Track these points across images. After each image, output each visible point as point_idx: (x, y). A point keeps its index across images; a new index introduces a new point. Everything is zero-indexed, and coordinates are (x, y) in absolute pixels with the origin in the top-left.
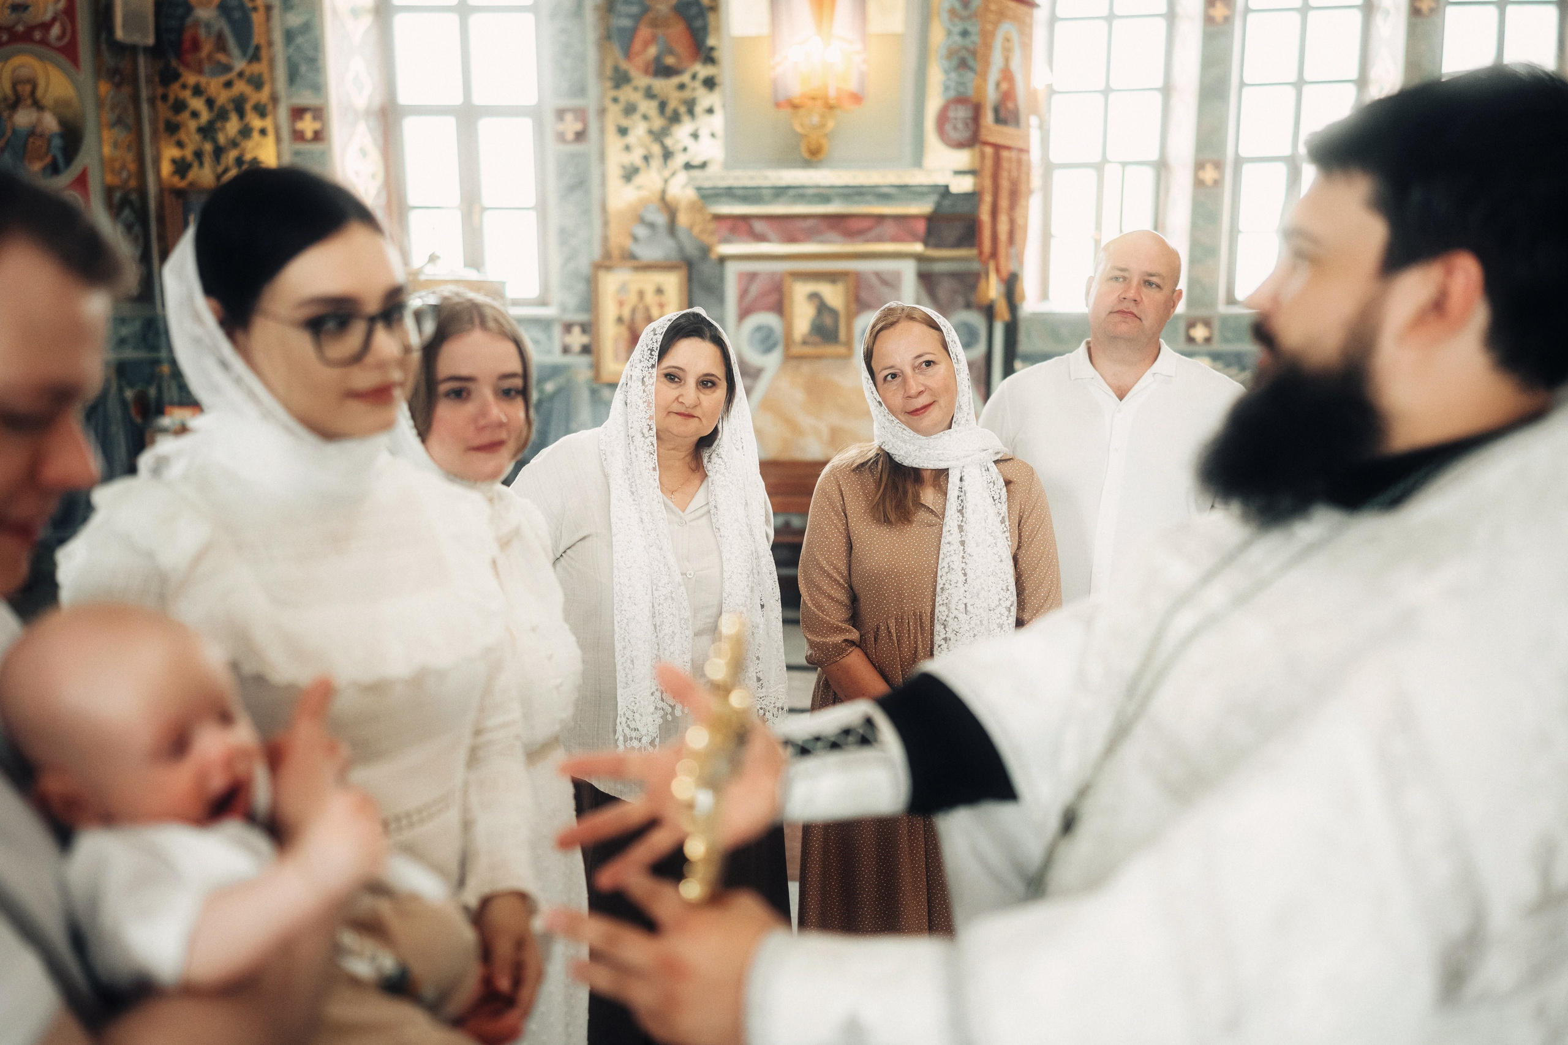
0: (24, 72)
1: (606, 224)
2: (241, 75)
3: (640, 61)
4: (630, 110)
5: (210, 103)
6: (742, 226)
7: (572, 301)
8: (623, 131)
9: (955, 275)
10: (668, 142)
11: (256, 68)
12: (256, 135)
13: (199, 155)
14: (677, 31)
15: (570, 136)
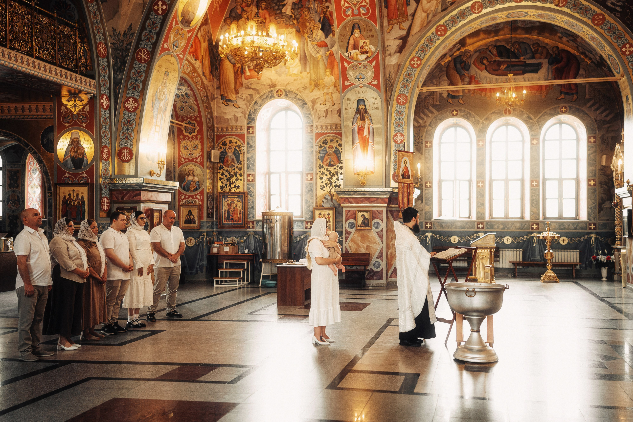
0: (191, 168)
1: (317, 199)
2: (237, 167)
3: (325, 163)
4: (323, 173)
5: (229, 173)
6: (347, 200)
7: (308, 217)
8: (321, 178)
9: (397, 211)
10: (332, 180)
11: (240, 166)
12: (239, 180)
13: (226, 185)
14: (334, 157)
15: (309, 179)
